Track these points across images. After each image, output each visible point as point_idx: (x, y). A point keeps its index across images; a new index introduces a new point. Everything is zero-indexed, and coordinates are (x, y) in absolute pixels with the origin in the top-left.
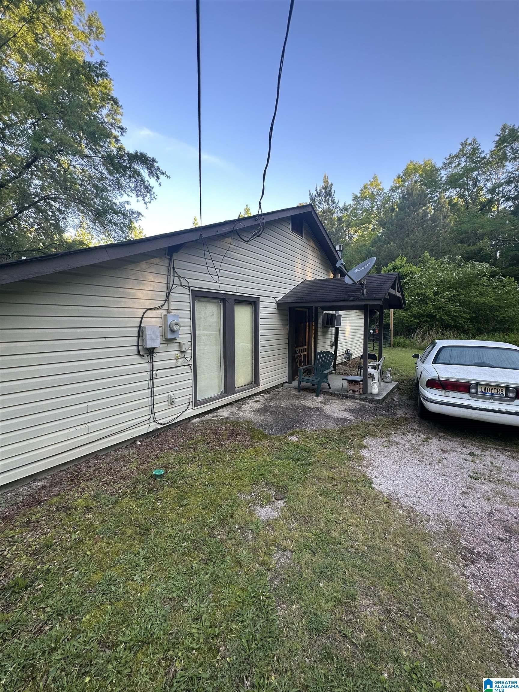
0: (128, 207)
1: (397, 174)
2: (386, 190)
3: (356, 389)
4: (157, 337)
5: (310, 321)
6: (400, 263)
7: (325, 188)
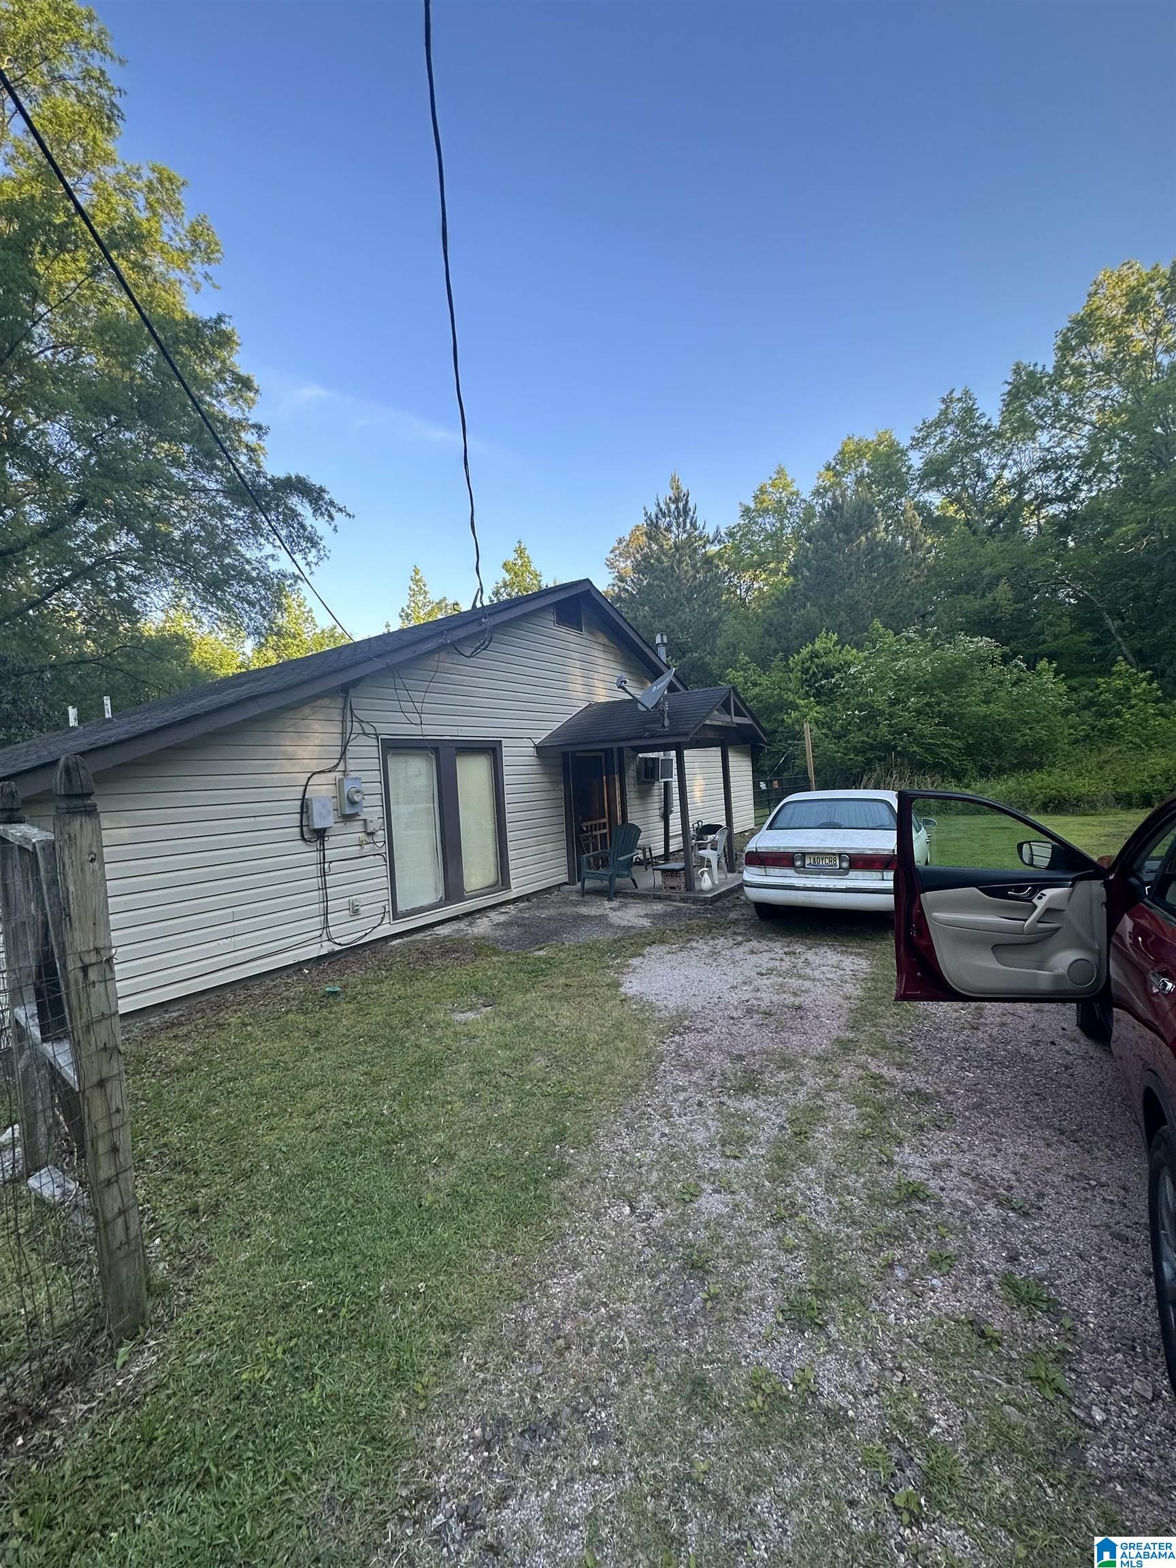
0: (273, 566)
1: (824, 463)
2: (806, 495)
3: (674, 884)
4: (328, 812)
5: (610, 773)
6: (823, 645)
7: (676, 500)
